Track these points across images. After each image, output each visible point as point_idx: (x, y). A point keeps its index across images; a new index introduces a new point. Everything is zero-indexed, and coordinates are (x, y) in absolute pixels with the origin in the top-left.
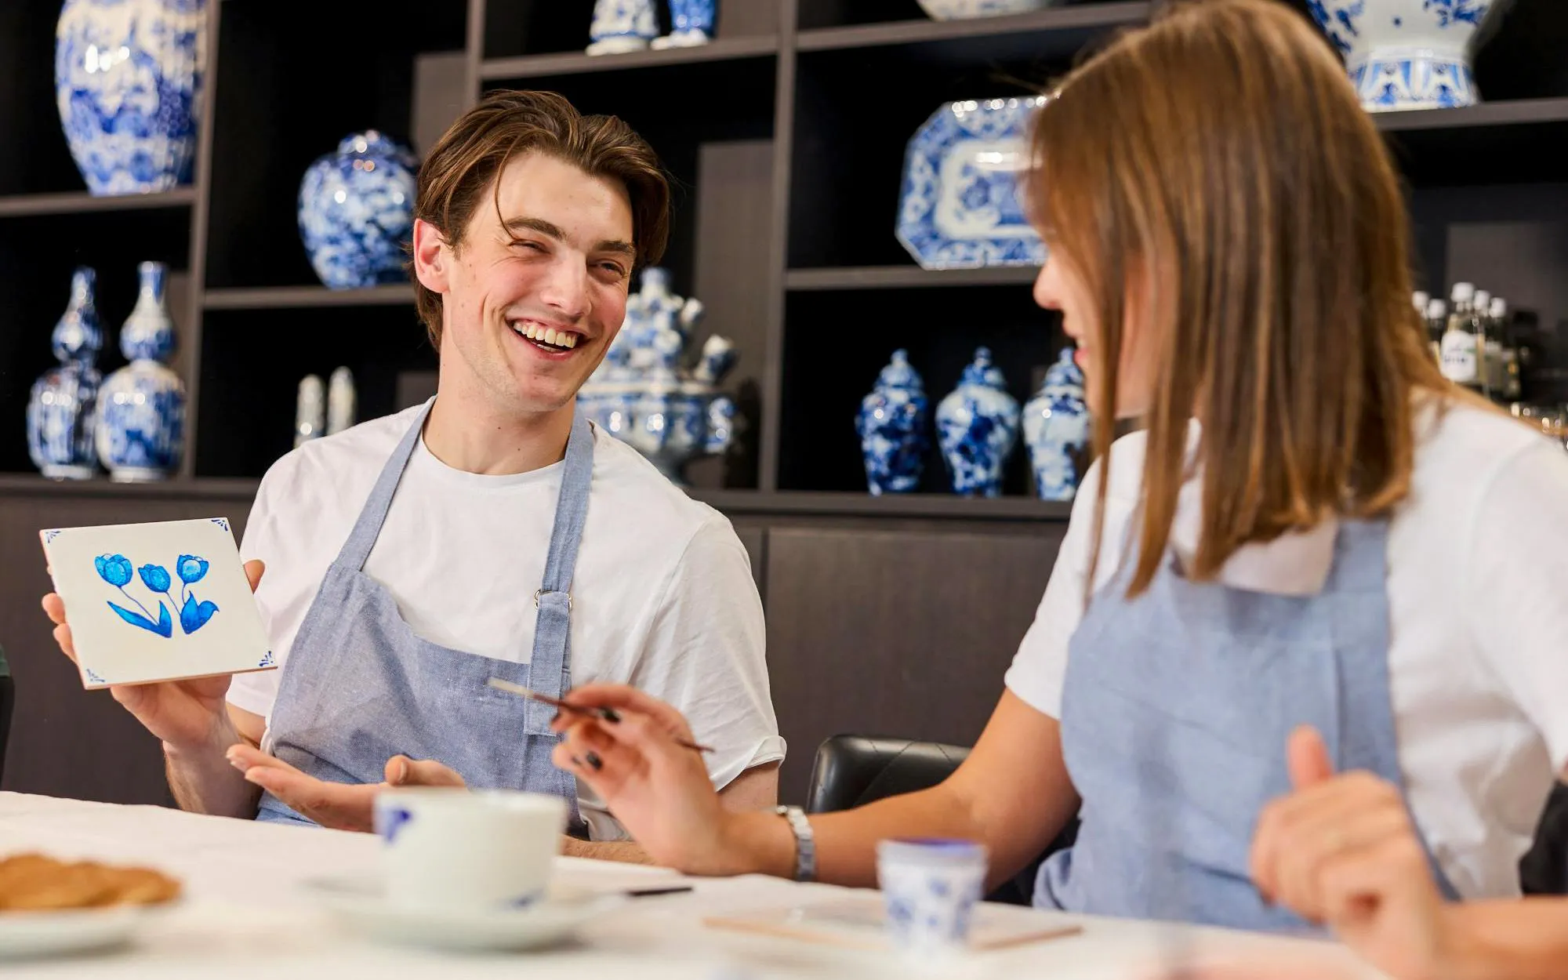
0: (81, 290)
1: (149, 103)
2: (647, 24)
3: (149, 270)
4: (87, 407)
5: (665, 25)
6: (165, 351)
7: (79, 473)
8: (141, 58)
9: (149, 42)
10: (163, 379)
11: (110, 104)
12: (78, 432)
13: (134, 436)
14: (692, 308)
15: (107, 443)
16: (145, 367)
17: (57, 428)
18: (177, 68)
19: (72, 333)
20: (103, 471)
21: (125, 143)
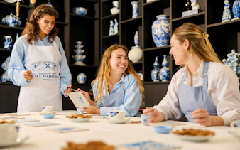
0: (156, 59)
1: (163, 35)
2: (230, 18)
3: (165, 56)
4: (158, 73)
5: (233, 17)
6: (167, 65)
7: (158, 81)
8: (162, 30)
9: (163, 28)
10: (168, 69)
11: (159, 36)
12: (157, 76)
13: (164, 76)
14: (239, 54)
15: (161, 77)
16: (165, 67)
17: (155, 76)
18: (166, 31)
19: (156, 64)
20: (160, 80)
21: (161, 41)
